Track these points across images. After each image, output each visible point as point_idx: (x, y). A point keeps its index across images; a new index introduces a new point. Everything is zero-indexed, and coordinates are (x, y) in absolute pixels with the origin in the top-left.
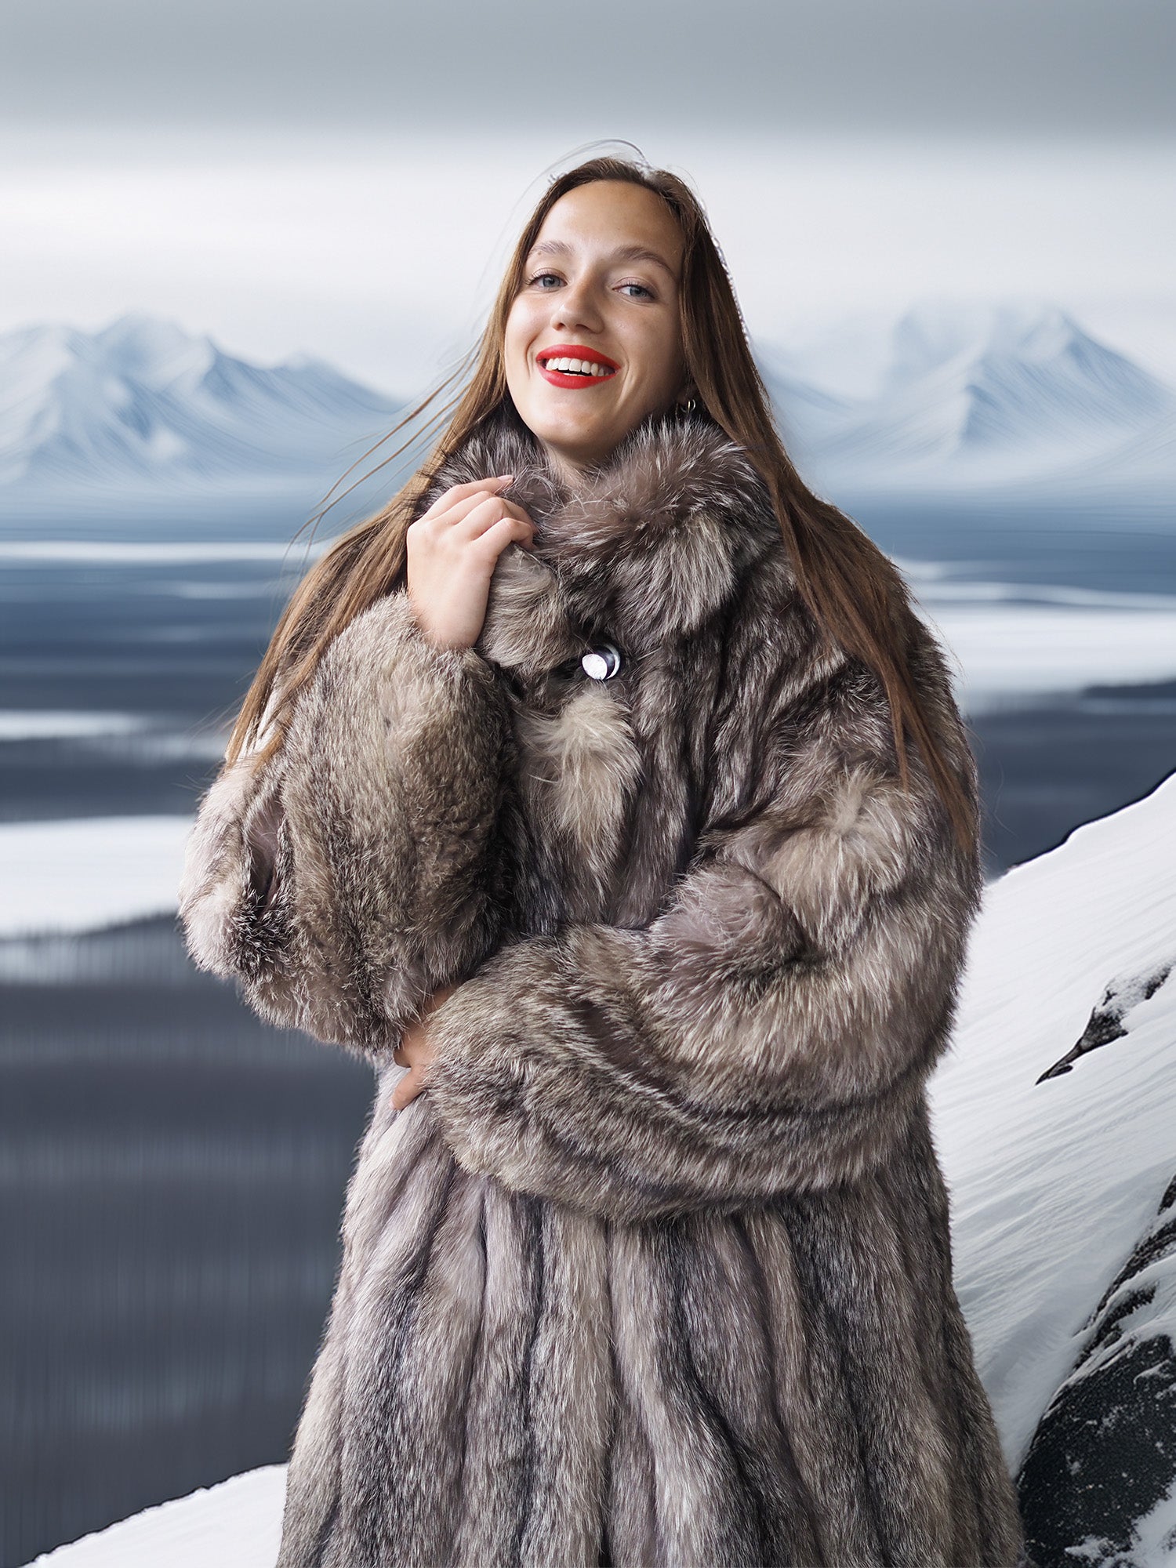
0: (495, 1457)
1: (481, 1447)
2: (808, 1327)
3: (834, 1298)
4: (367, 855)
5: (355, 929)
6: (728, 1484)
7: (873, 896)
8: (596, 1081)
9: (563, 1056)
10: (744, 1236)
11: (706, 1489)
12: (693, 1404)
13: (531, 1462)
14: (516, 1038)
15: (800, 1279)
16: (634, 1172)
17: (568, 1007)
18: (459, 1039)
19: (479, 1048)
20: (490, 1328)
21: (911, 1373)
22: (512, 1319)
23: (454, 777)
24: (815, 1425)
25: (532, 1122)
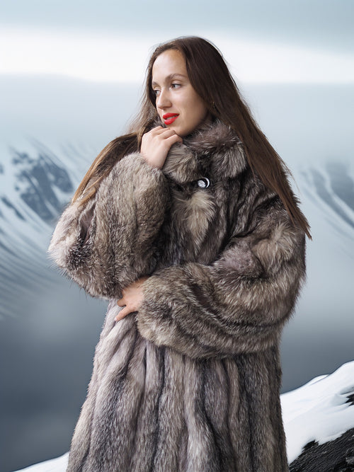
0: (146, 432)
1: (142, 429)
2: (241, 398)
3: (249, 389)
4: (122, 229)
5: (114, 253)
6: (212, 445)
7: (284, 261)
8: (195, 310)
9: (186, 301)
10: (225, 367)
11: (205, 446)
12: (203, 418)
13: (157, 433)
14: (171, 294)
15: (240, 383)
16: (202, 341)
17: (189, 285)
18: (153, 293)
19: (158, 297)
20: (147, 391)
21: (267, 416)
22: (154, 388)
23: (154, 206)
24: (239, 429)
25: (174, 322)
